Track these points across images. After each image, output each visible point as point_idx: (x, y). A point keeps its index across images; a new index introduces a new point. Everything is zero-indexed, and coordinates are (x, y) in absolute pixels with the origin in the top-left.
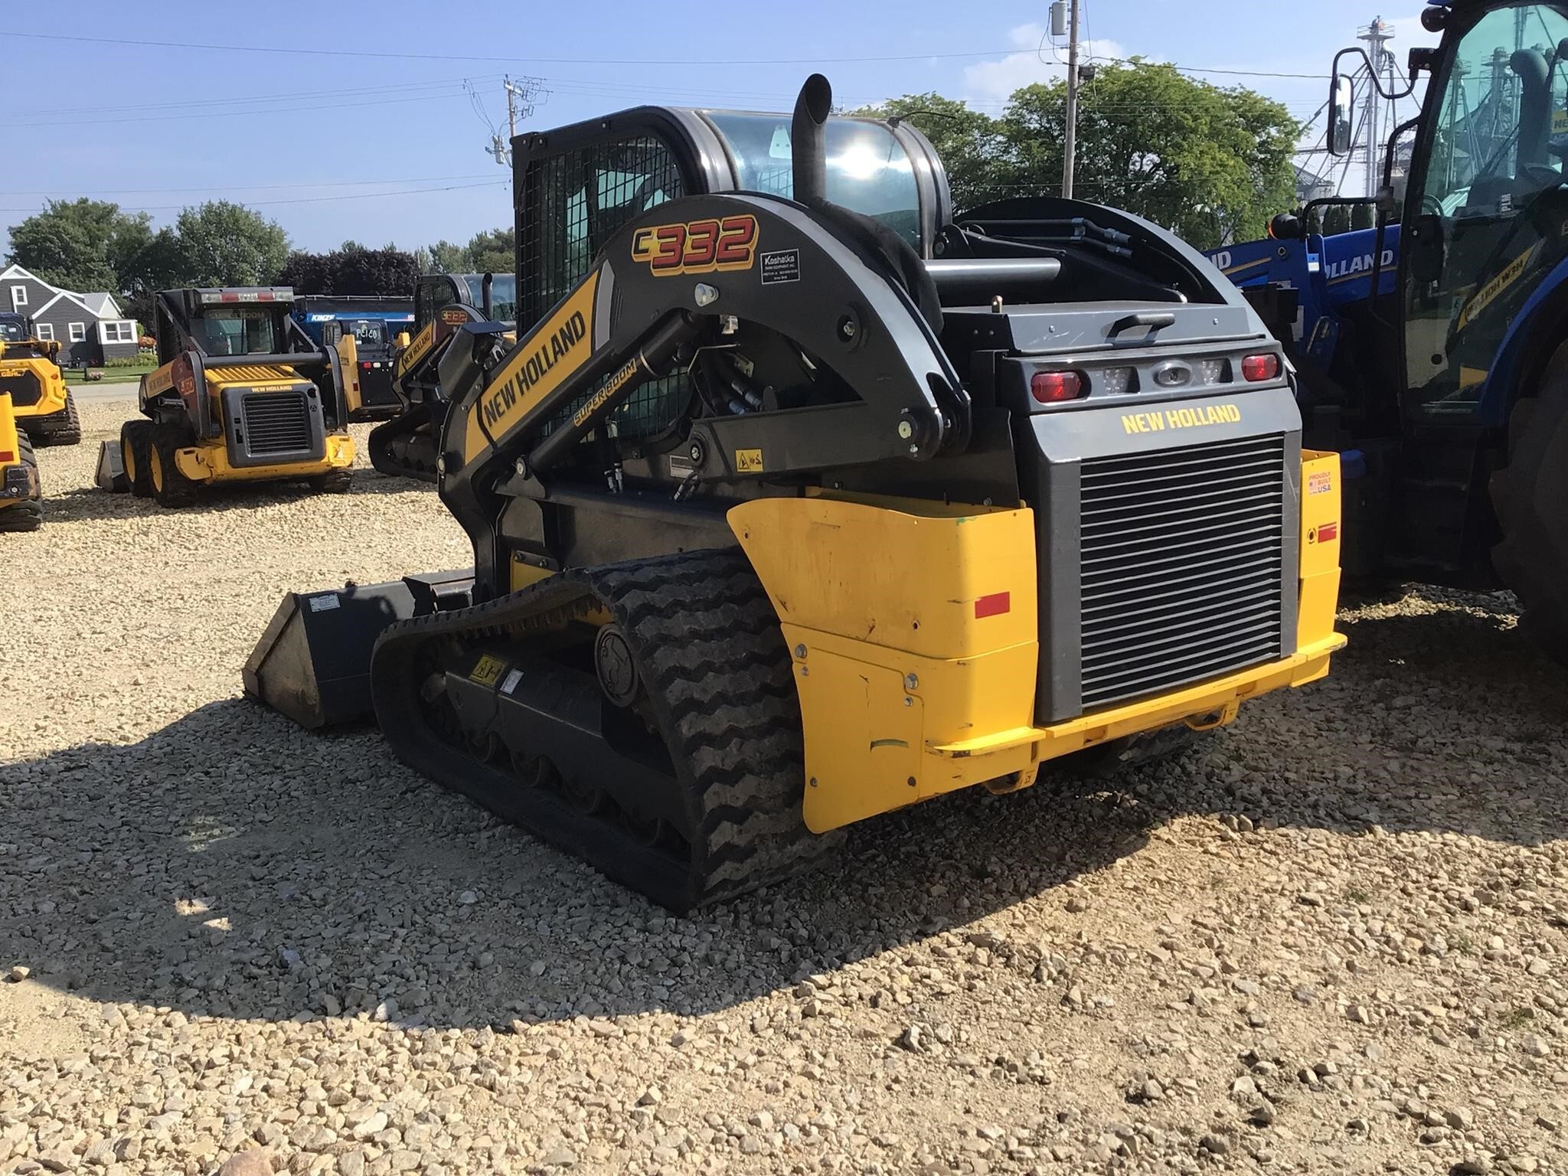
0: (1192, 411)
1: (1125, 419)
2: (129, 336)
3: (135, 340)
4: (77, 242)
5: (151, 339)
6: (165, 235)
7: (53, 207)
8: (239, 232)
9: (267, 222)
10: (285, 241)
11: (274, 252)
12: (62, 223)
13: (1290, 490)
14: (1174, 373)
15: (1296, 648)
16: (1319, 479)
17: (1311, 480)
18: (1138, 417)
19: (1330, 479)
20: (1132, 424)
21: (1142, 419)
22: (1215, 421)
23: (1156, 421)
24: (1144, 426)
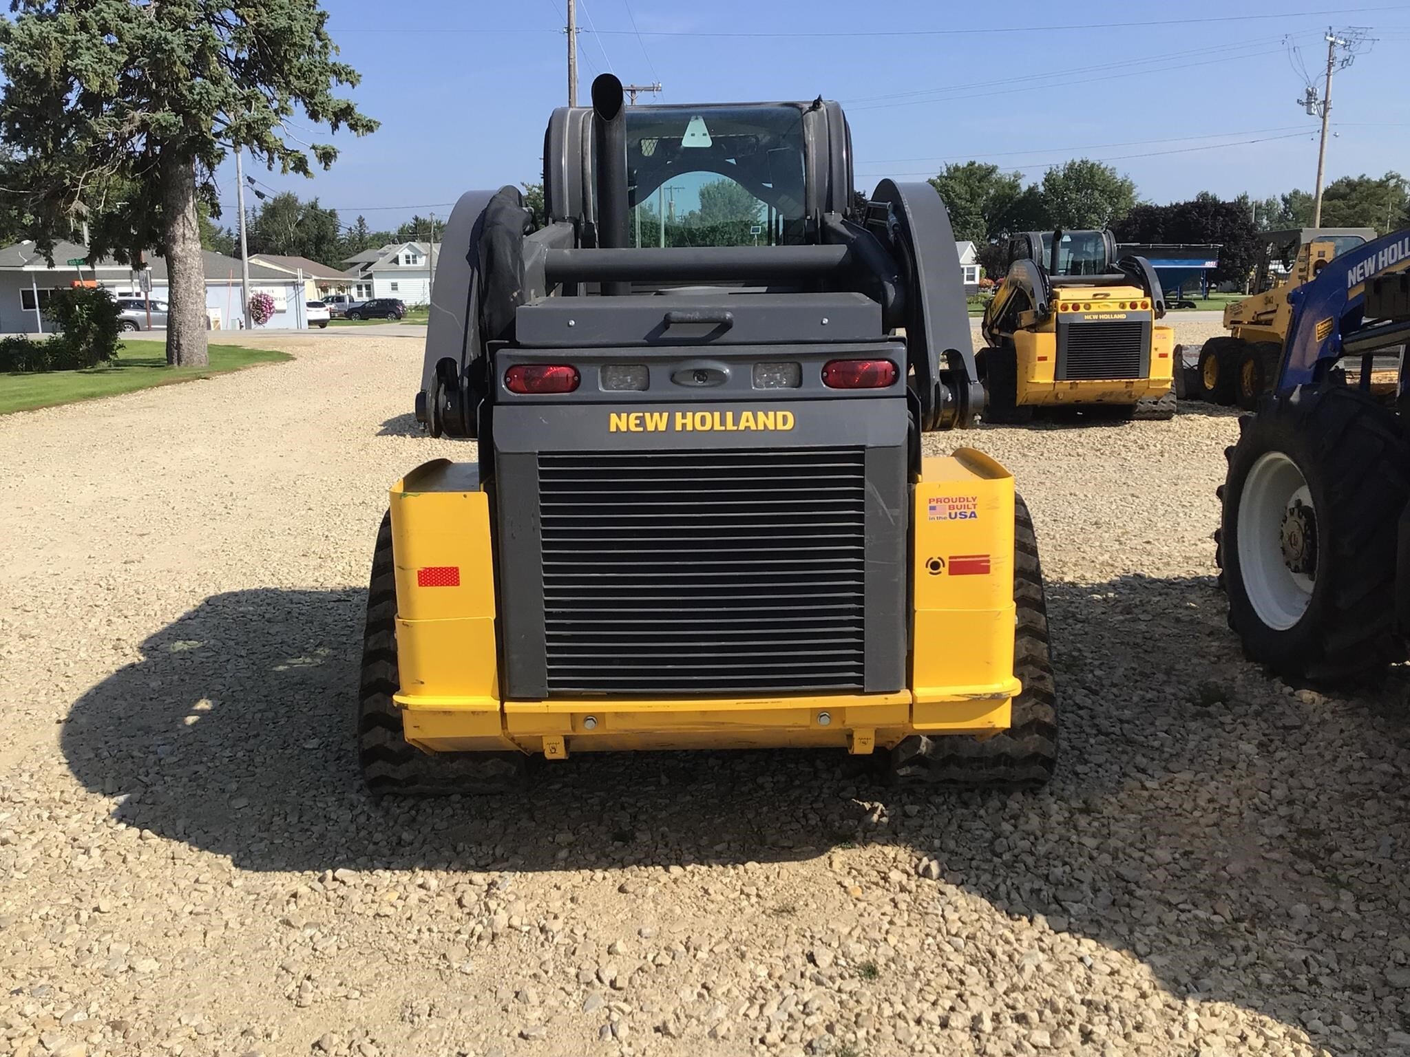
0: (717, 415)
1: (614, 417)
2: (972, 278)
3: (977, 281)
4: (960, 198)
5: (990, 281)
6: (1032, 191)
7: (948, 169)
8: (1094, 187)
9: (1119, 177)
10: (1134, 194)
11: (1122, 204)
12: (952, 183)
13: (880, 511)
14: (701, 374)
15: (910, 686)
16: (951, 503)
17: (934, 504)
18: (633, 416)
19: (975, 505)
20: (622, 422)
21: (637, 418)
22: (747, 428)
23: (656, 421)
24: (637, 425)
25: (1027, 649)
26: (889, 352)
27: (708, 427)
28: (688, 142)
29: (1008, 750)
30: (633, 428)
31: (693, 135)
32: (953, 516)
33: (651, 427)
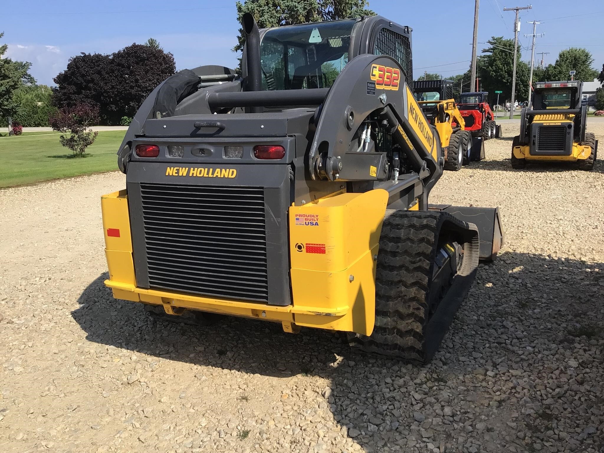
0: (206, 169)
1: (169, 168)
13: (272, 219)
14: (202, 151)
15: (292, 304)
16: (306, 217)
17: (298, 217)
18: (176, 168)
19: (317, 219)
20: (171, 171)
21: (177, 170)
22: (217, 176)
23: (183, 172)
24: (176, 173)
25: (415, 293)
26: (282, 142)
27: (201, 175)
28: (312, 40)
29: (399, 343)
30: (174, 174)
31: (314, 37)
32: (307, 224)
33: (180, 174)
